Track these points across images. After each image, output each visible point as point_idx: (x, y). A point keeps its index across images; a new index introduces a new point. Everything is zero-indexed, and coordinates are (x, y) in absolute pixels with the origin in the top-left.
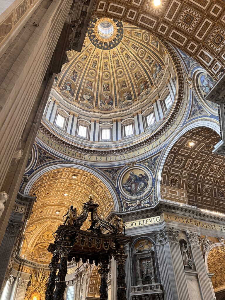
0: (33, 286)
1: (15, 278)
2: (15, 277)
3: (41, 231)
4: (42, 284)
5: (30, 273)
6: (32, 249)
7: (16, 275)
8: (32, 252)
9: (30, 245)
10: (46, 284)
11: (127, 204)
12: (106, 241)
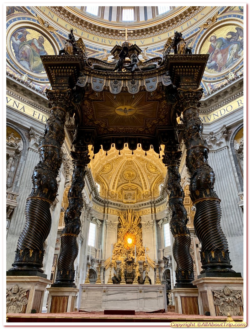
0: (124, 227)
1: (102, 221)
2: (102, 219)
3: (119, 171)
4: (133, 224)
5: (118, 215)
6: (115, 191)
7: (103, 218)
9: (111, 187)
10: (138, 225)
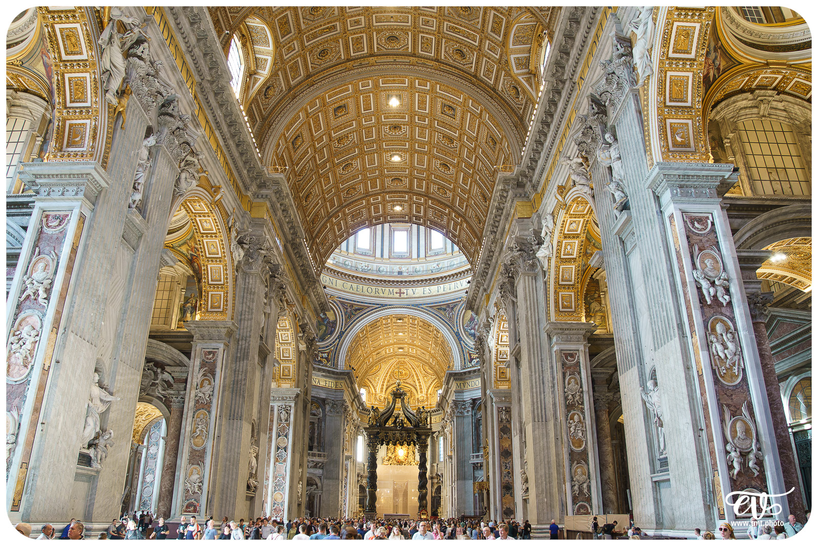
3: (388, 371)
8: (385, 398)
9: (378, 390)
11: (470, 354)
12: (409, 433)
